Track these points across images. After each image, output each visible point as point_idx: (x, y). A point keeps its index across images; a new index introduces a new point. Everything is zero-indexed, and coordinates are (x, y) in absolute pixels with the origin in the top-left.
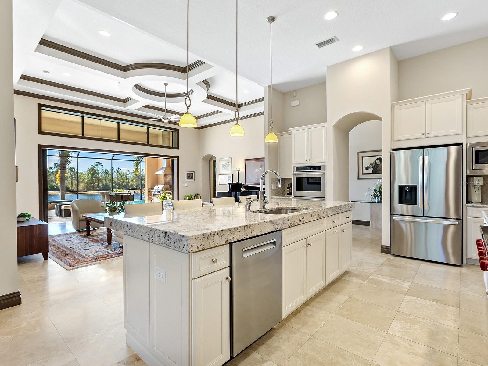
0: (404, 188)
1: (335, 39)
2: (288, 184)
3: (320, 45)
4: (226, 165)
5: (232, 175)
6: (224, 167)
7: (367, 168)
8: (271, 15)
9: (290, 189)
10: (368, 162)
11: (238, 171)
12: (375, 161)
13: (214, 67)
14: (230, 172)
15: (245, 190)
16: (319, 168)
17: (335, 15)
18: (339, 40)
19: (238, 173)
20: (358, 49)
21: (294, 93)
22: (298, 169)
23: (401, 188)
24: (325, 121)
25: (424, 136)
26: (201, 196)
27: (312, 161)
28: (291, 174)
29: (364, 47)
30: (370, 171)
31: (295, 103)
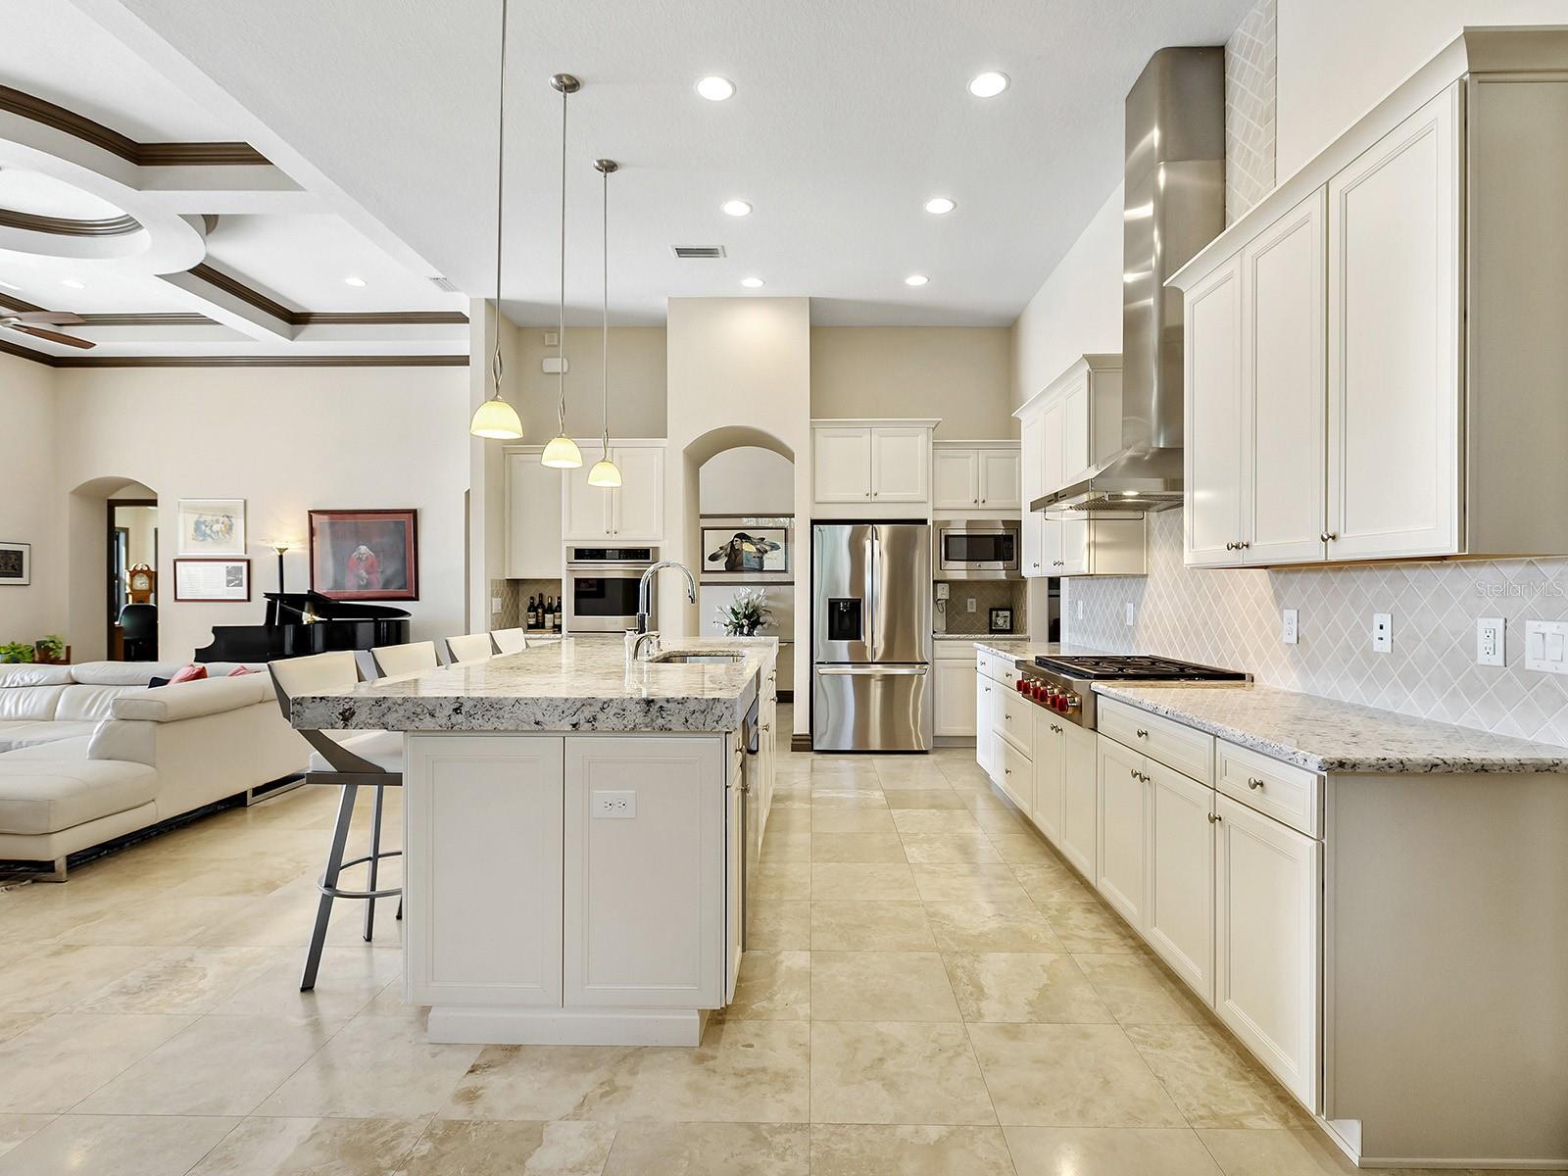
0: (837, 606)
1: (720, 251)
2: (532, 598)
3: (681, 252)
4: (216, 527)
5: (245, 564)
6: (204, 535)
7: (713, 558)
8: (611, 159)
9: (537, 613)
10: (715, 541)
11: (282, 550)
12: (732, 542)
13: (303, 193)
14: (241, 554)
15: (318, 619)
16: (641, 554)
17: (747, 209)
18: (725, 256)
19: (281, 557)
20: (752, 283)
21: (553, 336)
22: (581, 554)
23: (833, 604)
24: (663, 434)
25: (868, 499)
26: (68, 648)
27: (622, 536)
28: (558, 569)
29: (765, 283)
30: (720, 564)
31: (554, 365)
